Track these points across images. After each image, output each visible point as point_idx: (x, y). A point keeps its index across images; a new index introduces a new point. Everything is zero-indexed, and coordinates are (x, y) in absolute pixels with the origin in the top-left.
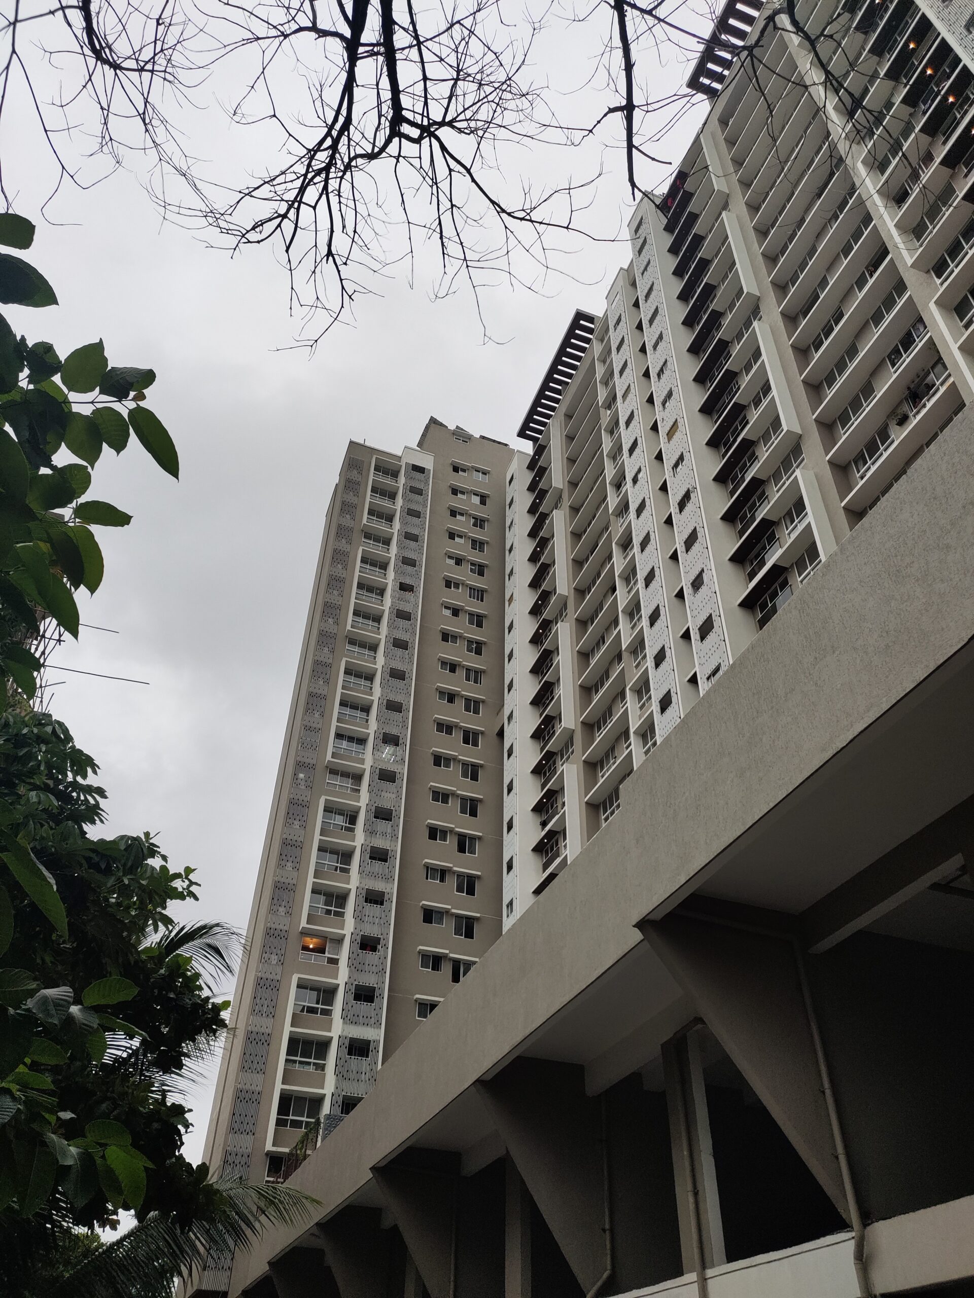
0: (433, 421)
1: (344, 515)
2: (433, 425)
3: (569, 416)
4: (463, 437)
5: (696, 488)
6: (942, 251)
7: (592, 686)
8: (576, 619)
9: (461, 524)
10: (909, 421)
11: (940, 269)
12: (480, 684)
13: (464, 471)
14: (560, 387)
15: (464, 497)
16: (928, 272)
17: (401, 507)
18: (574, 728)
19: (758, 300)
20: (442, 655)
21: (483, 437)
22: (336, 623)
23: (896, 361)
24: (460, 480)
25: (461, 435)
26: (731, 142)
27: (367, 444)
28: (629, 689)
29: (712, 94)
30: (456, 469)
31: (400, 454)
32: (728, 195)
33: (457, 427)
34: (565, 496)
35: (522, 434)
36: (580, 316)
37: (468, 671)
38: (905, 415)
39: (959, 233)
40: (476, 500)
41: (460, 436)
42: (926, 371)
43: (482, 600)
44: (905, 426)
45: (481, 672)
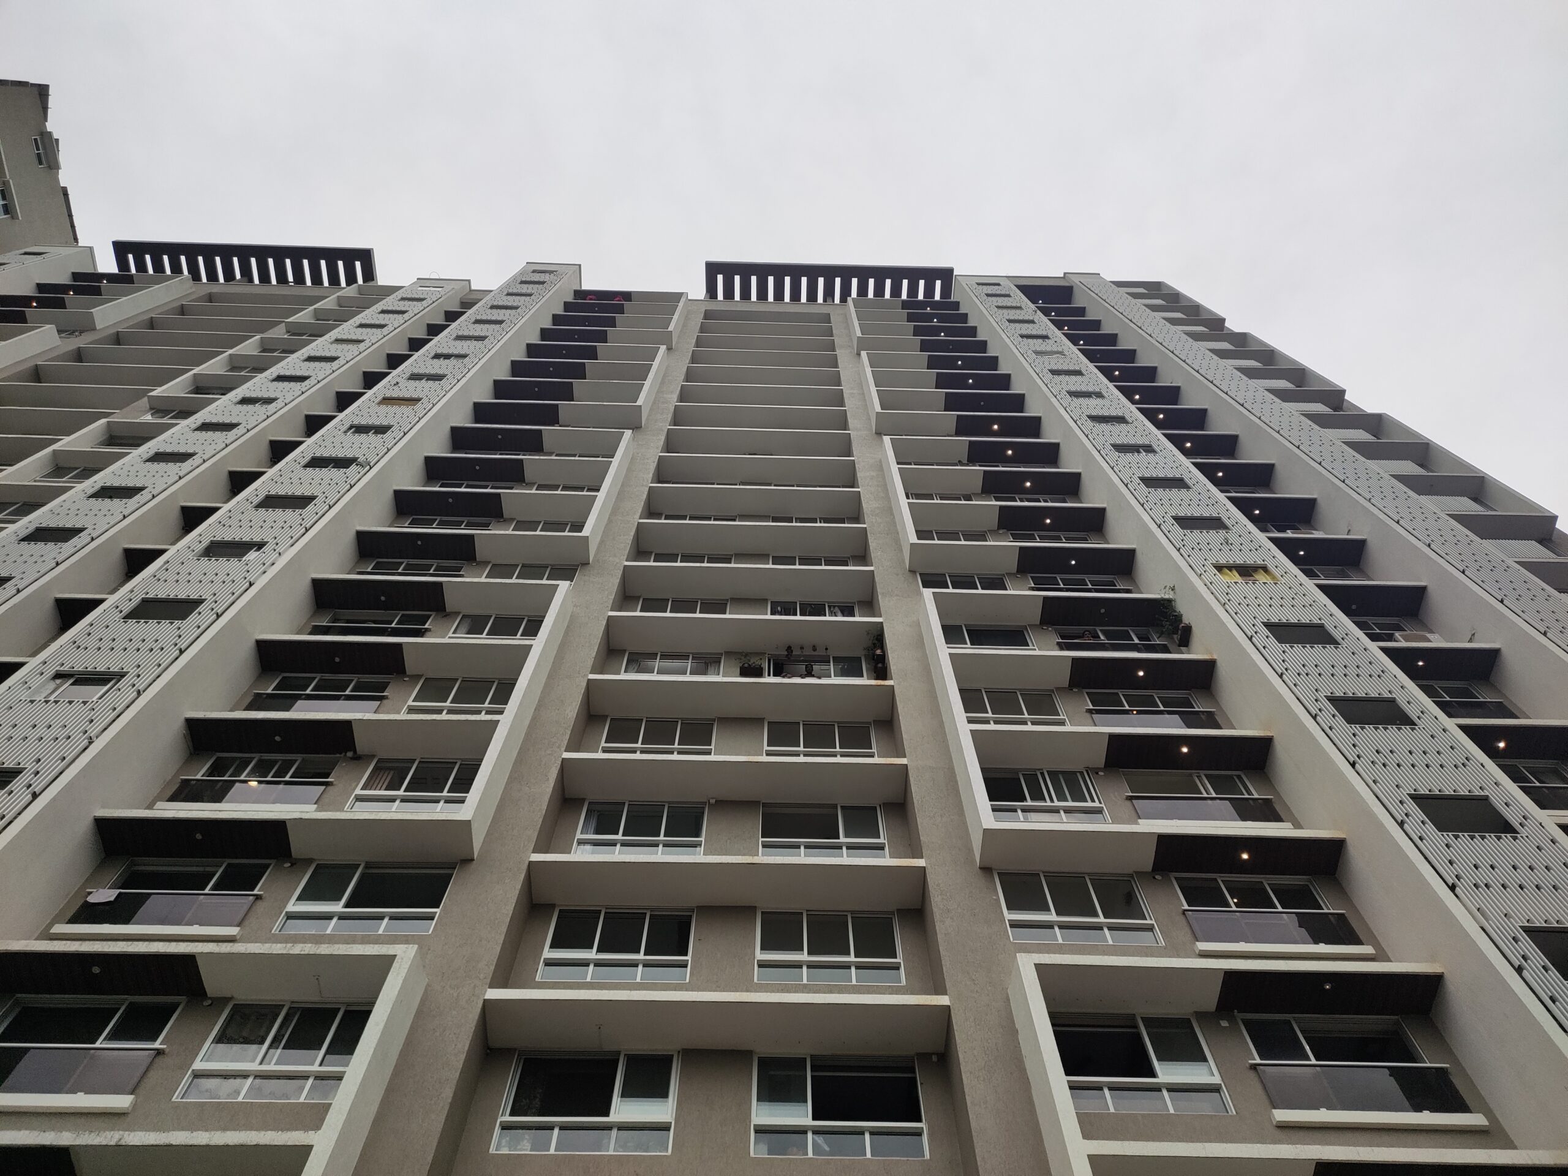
4: (46, 154)
14: (239, 276)
35: (114, 247)
41: (45, 148)
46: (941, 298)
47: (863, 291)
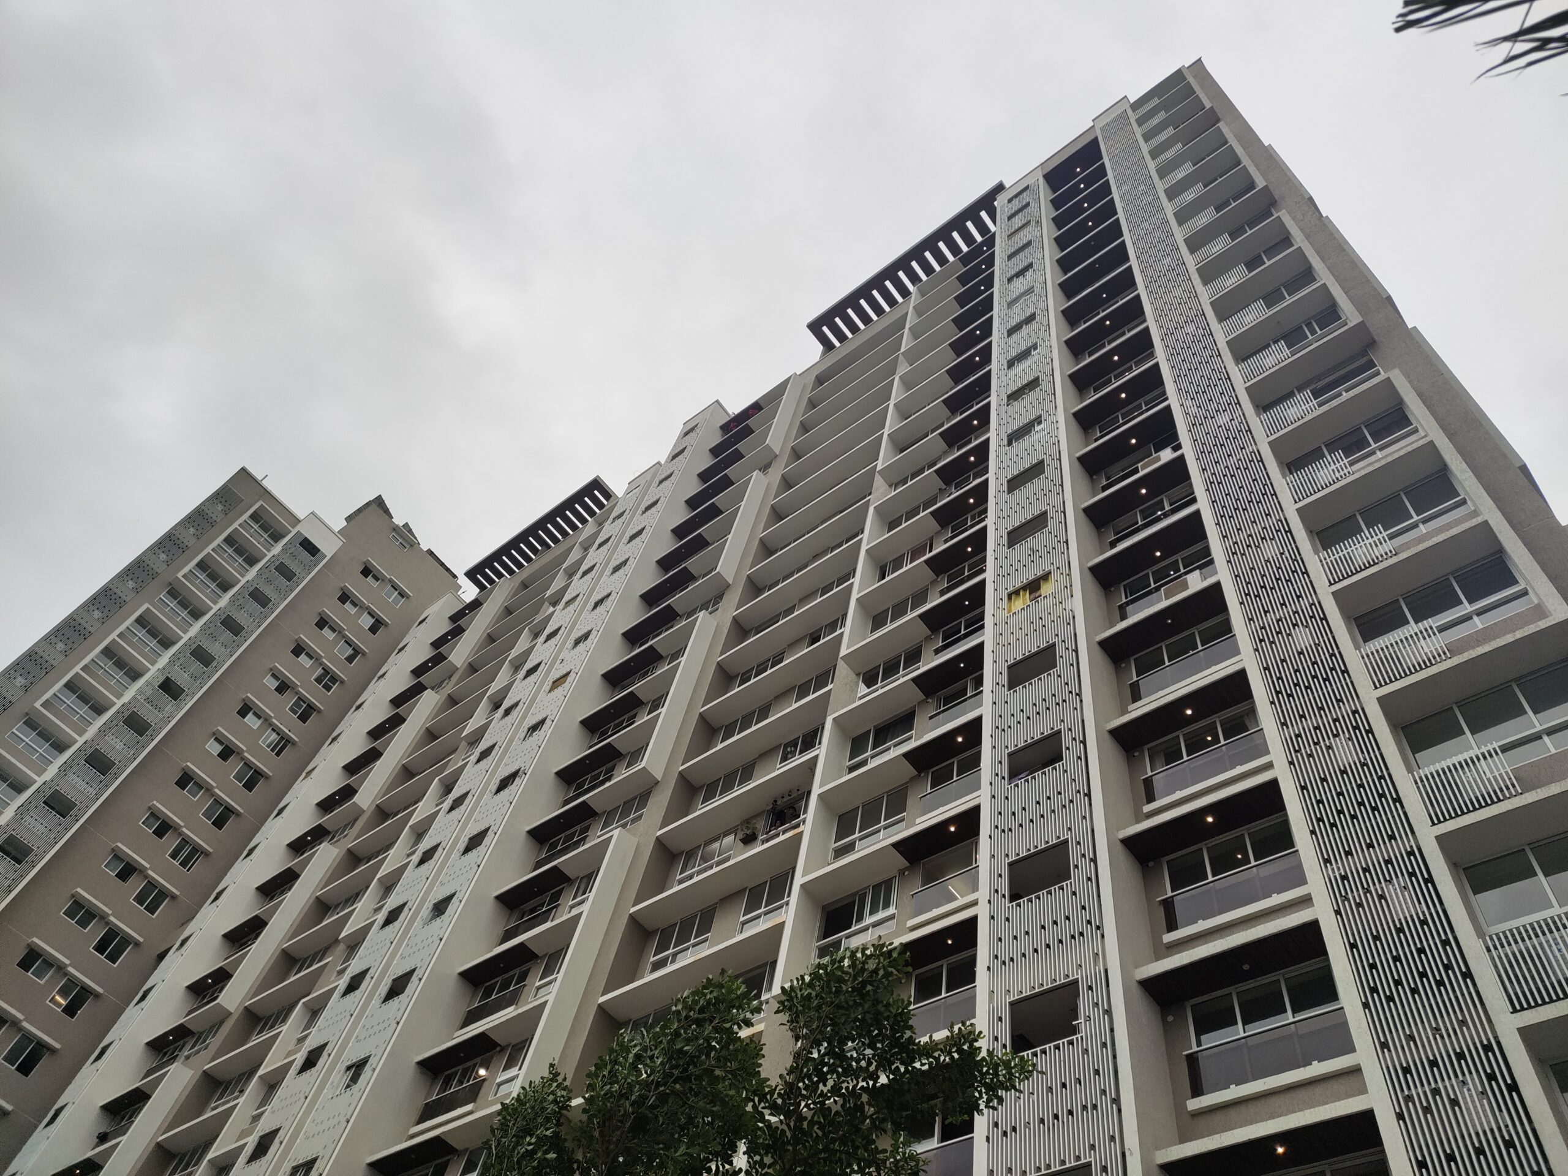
0: (379, 502)
1: (160, 551)
2: (374, 506)
3: (525, 585)
4: (405, 540)
5: (526, 774)
6: (880, 660)
7: (300, 959)
8: (349, 850)
9: (323, 643)
10: (754, 844)
11: (870, 679)
12: (188, 871)
13: (376, 579)
14: (540, 548)
15: (353, 610)
16: (858, 675)
17: (247, 582)
18: (233, 1012)
19: (728, 587)
20: (158, 805)
21: (430, 553)
22: (26, 689)
23: (789, 756)
24: (359, 587)
25: (405, 536)
26: (812, 404)
27: (265, 483)
28: (303, 1003)
29: (828, 346)
30: (366, 572)
31: (301, 516)
32: (776, 456)
33: (406, 525)
34: (455, 679)
35: (471, 574)
36: (596, 484)
37: (184, 843)
38: (754, 834)
39: (904, 651)
40: (366, 622)
41: (402, 537)
42: (800, 792)
43: (278, 754)
44: (749, 847)
45: (202, 853)
46: (982, 237)
47: (914, 278)
